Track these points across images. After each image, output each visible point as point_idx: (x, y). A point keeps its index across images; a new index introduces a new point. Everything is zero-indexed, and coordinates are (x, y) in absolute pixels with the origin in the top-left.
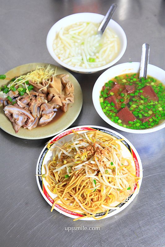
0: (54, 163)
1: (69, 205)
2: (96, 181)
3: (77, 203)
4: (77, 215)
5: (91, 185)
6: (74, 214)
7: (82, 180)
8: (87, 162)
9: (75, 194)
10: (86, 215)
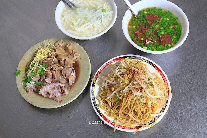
0: (103, 93)
1: (126, 122)
2: (142, 97)
3: (132, 118)
4: (135, 128)
5: (139, 101)
6: (132, 129)
7: (131, 99)
8: (130, 84)
9: (128, 112)
10: (141, 126)
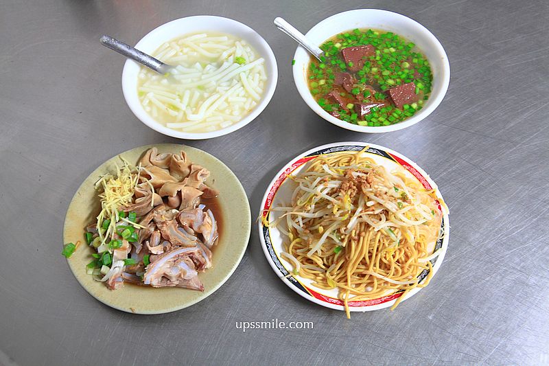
0: (297, 243)
1: (366, 291)
2: (392, 229)
3: (379, 280)
4: (391, 298)
5: (387, 240)
6: (385, 301)
7: (369, 239)
8: (360, 209)
9: (367, 269)
10: (405, 290)
